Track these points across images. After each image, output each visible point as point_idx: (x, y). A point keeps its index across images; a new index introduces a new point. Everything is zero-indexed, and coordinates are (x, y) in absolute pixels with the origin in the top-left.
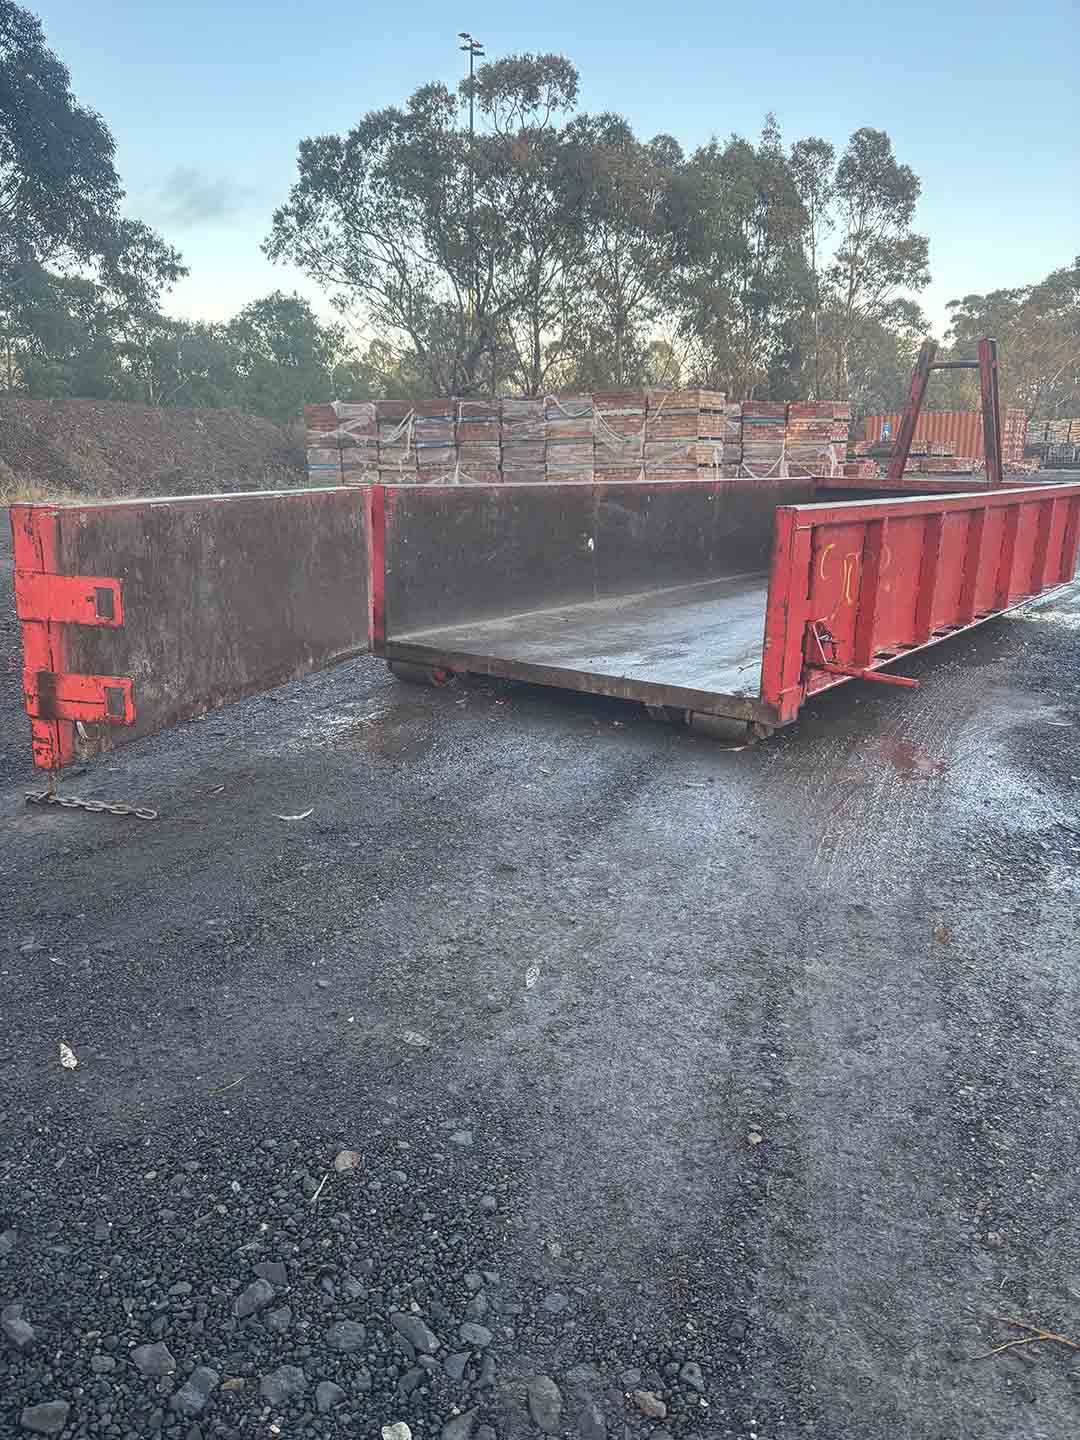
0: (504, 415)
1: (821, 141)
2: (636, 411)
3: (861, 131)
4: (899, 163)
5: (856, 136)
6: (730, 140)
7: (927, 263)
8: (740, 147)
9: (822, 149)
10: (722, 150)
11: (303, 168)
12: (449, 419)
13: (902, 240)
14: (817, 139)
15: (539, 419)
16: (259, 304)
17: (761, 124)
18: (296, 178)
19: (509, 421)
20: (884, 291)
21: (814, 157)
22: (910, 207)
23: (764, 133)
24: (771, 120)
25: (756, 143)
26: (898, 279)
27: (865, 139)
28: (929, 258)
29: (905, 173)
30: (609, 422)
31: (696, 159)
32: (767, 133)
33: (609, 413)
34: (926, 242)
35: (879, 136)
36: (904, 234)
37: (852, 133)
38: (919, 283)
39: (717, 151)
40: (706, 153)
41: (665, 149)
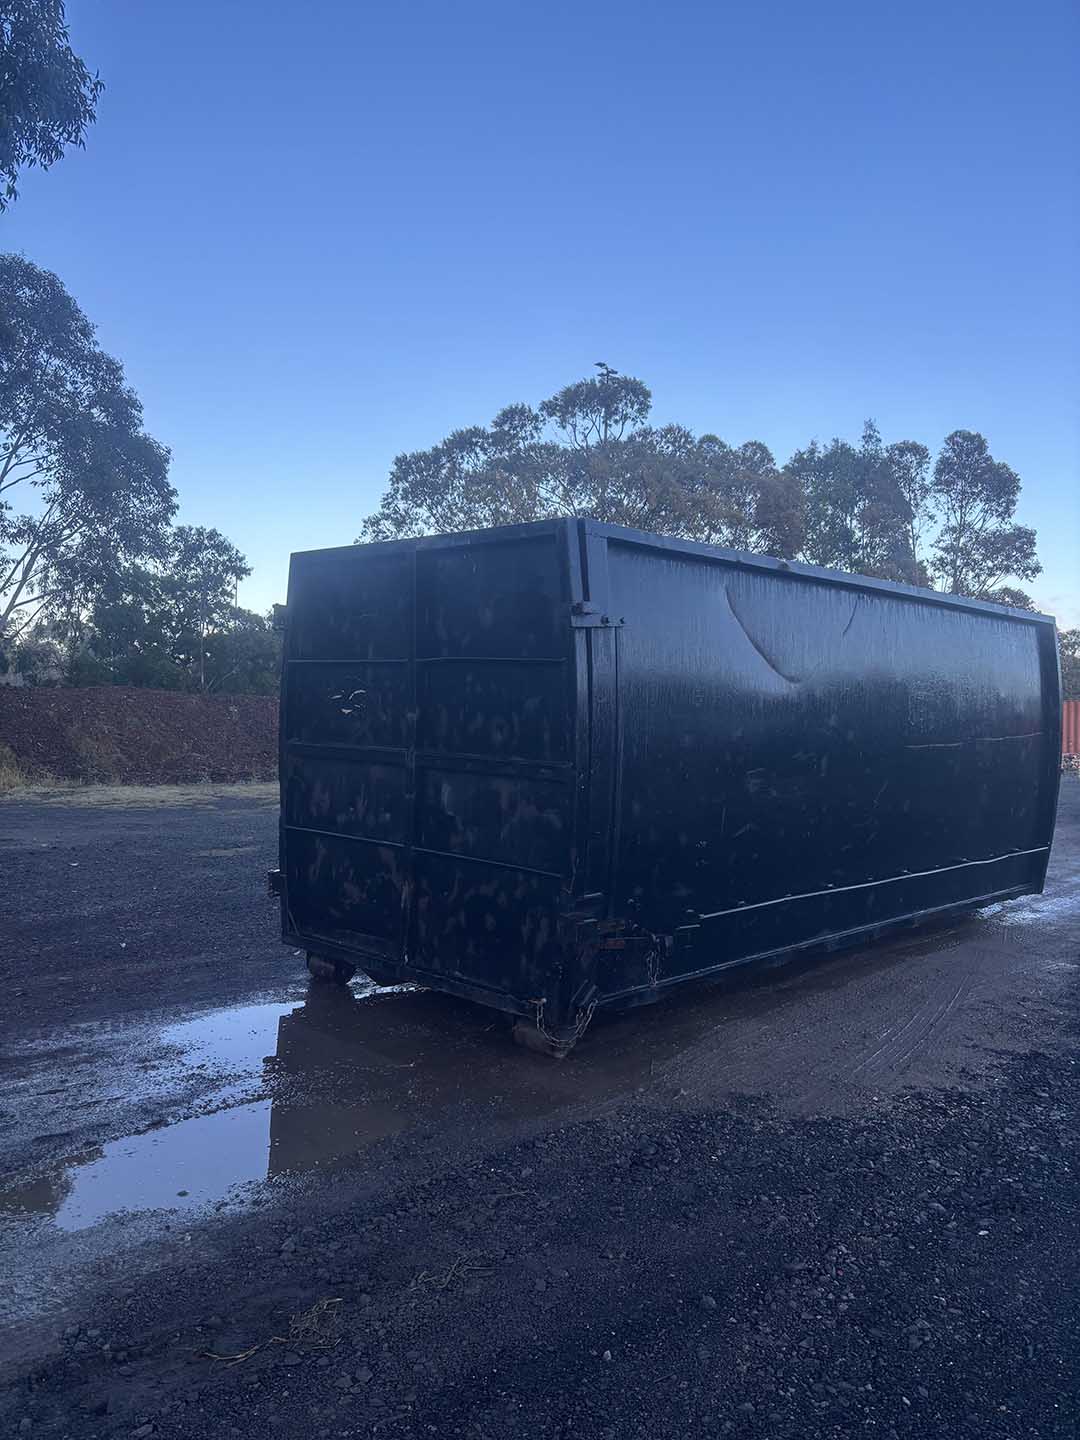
1: (914, 442)
3: (956, 433)
5: (951, 438)
6: (830, 445)
7: (1033, 554)
8: (841, 452)
9: (920, 451)
10: (821, 453)
13: (1007, 532)
14: (911, 442)
17: (861, 430)
20: (991, 581)
21: (909, 458)
22: (1013, 503)
23: (864, 437)
24: (870, 426)
25: (857, 446)
26: (1007, 570)
27: (960, 441)
28: (1035, 549)
29: (1003, 471)
31: (795, 461)
32: (868, 438)
34: (1033, 534)
35: (974, 437)
36: (1008, 526)
37: (947, 436)
38: (1029, 572)
39: (816, 454)
40: (805, 456)
41: (755, 454)
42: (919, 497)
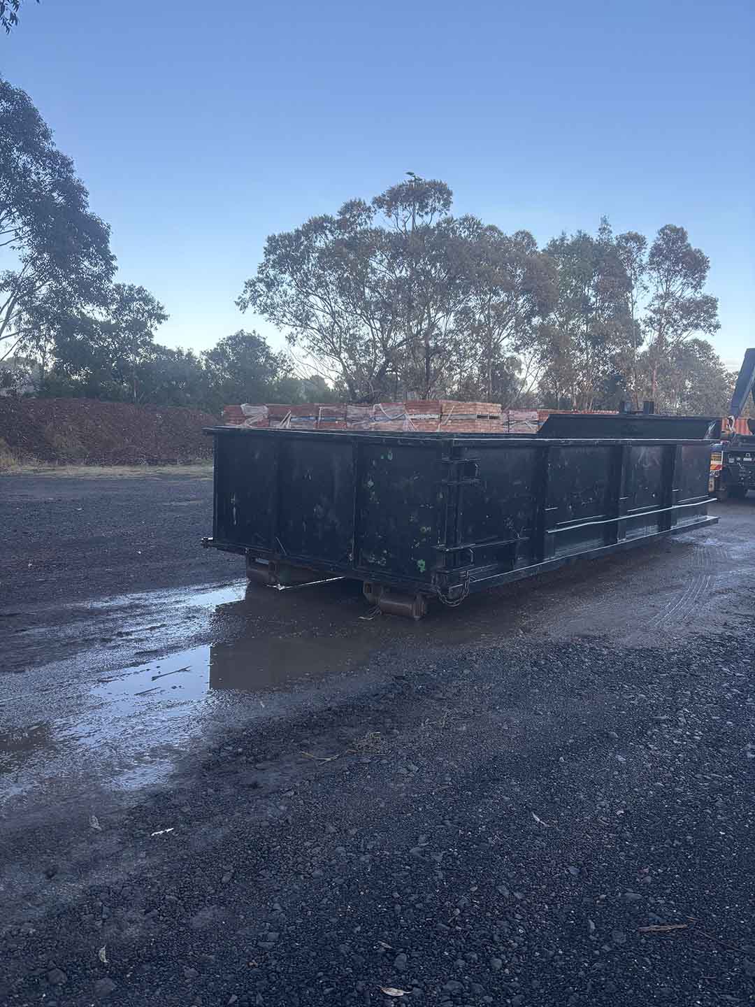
0: (349, 417)
1: (636, 233)
2: (433, 416)
3: (666, 227)
4: (693, 247)
5: (662, 230)
6: (575, 234)
7: (715, 315)
8: (584, 239)
9: (639, 240)
10: (569, 240)
11: (268, 252)
12: (312, 418)
13: (698, 299)
14: (634, 233)
15: (371, 420)
16: (230, 338)
17: (598, 225)
18: (262, 259)
19: (351, 421)
20: (685, 334)
21: (632, 244)
22: (704, 278)
23: (600, 229)
24: (604, 221)
25: (594, 236)
26: (696, 326)
27: (669, 232)
28: (718, 312)
29: (698, 255)
30: (416, 423)
31: (550, 246)
32: (602, 230)
33: (416, 417)
34: (716, 301)
35: (679, 229)
36: (699, 295)
37: (660, 228)
38: (712, 328)
39: (566, 242)
40: (558, 243)
41: (523, 240)
42: (637, 273)
